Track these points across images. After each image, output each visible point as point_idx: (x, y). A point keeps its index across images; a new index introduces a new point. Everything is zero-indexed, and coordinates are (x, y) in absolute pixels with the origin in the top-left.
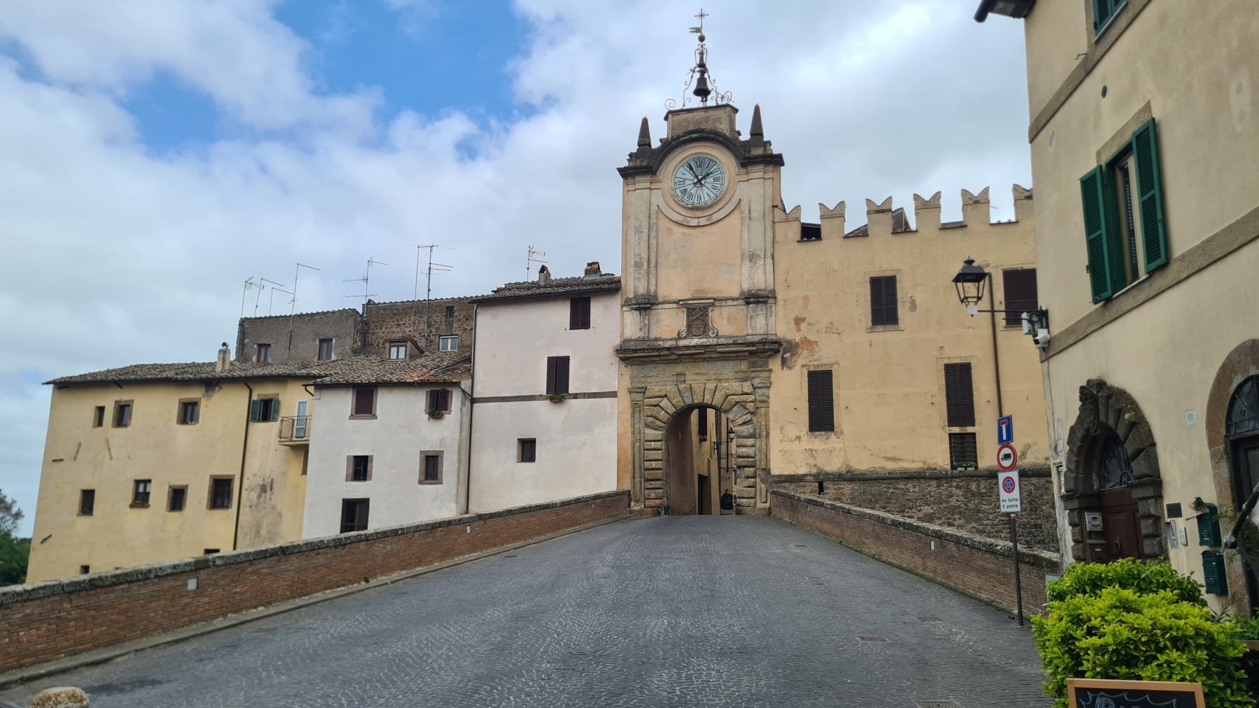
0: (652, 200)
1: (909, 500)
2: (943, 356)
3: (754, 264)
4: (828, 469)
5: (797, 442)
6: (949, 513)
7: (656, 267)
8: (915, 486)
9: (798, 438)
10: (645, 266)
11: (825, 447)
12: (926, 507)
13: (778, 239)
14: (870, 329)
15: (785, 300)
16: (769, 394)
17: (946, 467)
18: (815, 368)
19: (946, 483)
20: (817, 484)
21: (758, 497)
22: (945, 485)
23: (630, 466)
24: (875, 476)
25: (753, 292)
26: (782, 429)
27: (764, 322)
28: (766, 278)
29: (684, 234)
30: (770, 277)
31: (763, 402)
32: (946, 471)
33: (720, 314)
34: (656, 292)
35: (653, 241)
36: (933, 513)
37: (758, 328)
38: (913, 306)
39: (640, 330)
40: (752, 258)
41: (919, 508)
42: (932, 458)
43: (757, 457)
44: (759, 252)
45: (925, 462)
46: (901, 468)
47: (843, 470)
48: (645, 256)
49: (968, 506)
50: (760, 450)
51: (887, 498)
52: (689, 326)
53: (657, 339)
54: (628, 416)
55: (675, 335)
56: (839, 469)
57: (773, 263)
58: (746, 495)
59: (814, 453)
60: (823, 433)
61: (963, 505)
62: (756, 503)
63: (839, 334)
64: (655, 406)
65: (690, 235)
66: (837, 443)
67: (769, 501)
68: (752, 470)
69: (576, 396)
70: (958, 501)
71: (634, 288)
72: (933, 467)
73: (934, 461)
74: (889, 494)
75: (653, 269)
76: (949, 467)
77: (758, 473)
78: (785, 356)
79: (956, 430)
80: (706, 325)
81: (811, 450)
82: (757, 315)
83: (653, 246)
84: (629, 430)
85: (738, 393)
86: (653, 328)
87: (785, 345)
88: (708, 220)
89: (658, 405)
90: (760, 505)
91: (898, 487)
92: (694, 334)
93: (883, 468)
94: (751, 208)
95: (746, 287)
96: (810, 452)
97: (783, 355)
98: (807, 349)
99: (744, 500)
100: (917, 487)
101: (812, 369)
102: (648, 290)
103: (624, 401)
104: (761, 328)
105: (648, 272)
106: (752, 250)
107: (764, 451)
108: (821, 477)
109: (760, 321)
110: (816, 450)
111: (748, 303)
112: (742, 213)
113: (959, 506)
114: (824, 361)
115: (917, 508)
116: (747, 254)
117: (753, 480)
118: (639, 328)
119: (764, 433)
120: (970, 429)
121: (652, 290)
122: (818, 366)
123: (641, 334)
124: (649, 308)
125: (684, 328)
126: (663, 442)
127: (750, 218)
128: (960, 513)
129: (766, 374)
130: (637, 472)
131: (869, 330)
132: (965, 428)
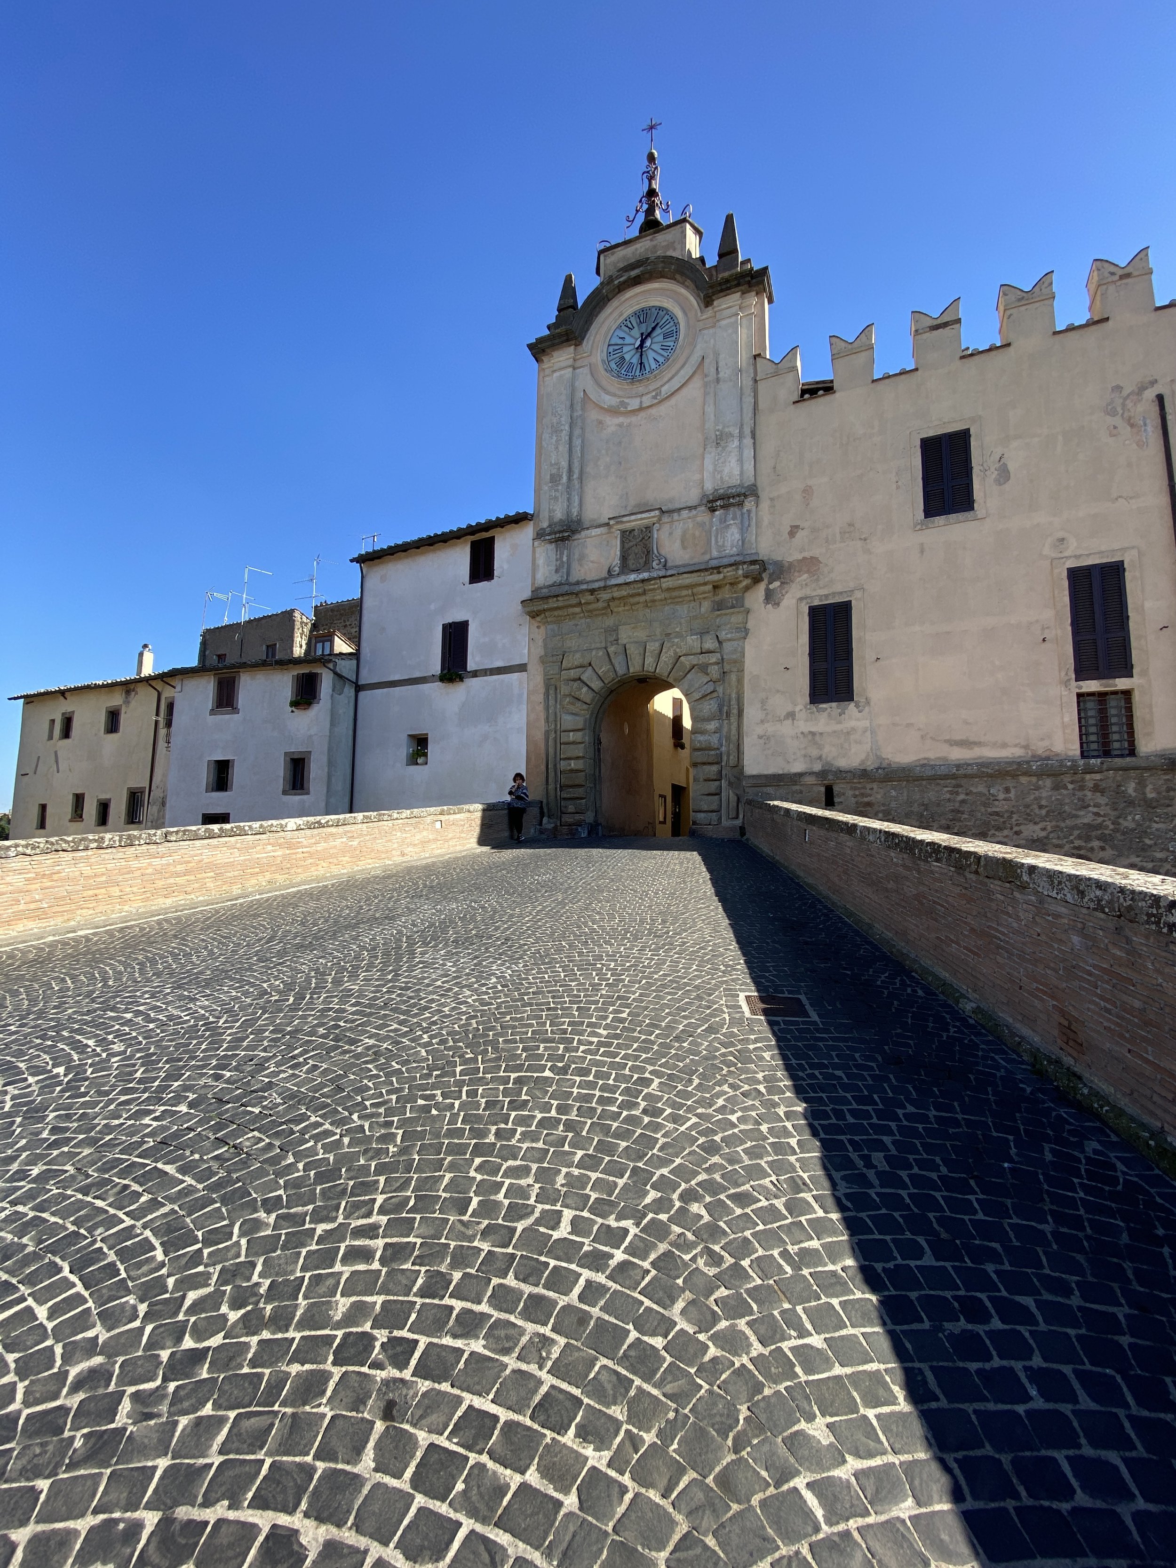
0: (577, 384)
1: (997, 814)
2: (1066, 554)
3: (724, 448)
4: (843, 763)
5: (789, 721)
6: (1079, 837)
7: (581, 478)
8: (1007, 790)
9: (791, 715)
10: (565, 479)
11: (838, 727)
12: (1031, 827)
13: (761, 406)
14: (922, 524)
15: (772, 499)
16: (743, 648)
17: (1071, 753)
18: (821, 600)
19: (1072, 782)
20: (823, 789)
21: (723, 811)
22: (1070, 786)
23: (543, 767)
24: (929, 773)
25: (722, 491)
26: (763, 702)
27: (737, 536)
28: (742, 467)
29: (620, 425)
30: (749, 467)
31: (735, 662)
32: (1076, 761)
33: (671, 534)
34: (580, 514)
35: (577, 442)
36: (1047, 837)
37: (728, 544)
38: (1004, 474)
39: (557, 571)
40: (720, 440)
41: (1016, 829)
42: (1042, 739)
43: (723, 749)
44: (731, 429)
45: (1026, 747)
46: (980, 758)
47: (870, 765)
48: (564, 464)
49: (1119, 824)
50: (728, 739)
51: (953, 811)
52: (624, 558)
53: (578, 583)
54: (540, 697)
55: (605, 574)
56: (863, 762)
57: (754, 443)
58: (705, 808)
59: (817, 738)
60: (834, 704)
61: (1108, 823)
62: (720, 819)
63: (865, 540)
64: (574, 680)
65: (629, 425)
66: (858, 720)
67: (741, 816)
68: (715, 768)
69: (475, 674)
70: (1097, 814)
71: (550, 512)
72: (1044, 756)
73: (1046, 743)
74: (957, 805)
75: (576, 483)
76: (1078, 752)
77: (724, 773)
78: (771, 587)
79: (1092, 686)
80: (648, 552)
81: (813, 734)
82: (728, 526)
83: (577, 450)
84: (542, 716)
85: (694, 651)
86: (575, 565)
87: (771, 568)
88: (655, 397)
89: (580, 679)
90: (725, 822)
91: (975, 791)
92: (633, 567)
93: (945, 759)
94: (720, 364)
95: (709, 487)
96: (810, 737)
97: (767, 585)
98: (808, 572)
99: (702, 815)
100: (1013, 791)
101: (816, 603)
102: (569, 513)
103: (536, 677)
104: (732, 547)
105: (568, 487)
106: (720, 428)
107: (734, 738)
108: (831, 777)
109: (732, 534)
110: (821, 734)
111: (713, 510)
112: (706, 376)
113: (1101, 824)
114: (838, 588)
115: (1011, 829)
116: (714, 437)
117: (717, 783)
118: (554, 568)
119: (735, 711)
120: (1122, 684)
121: (575, 512)
122: (826, 596)
123: (556, 578)
124: (567, 538)
125: (617, 561)
126: (587, 731)
127: (718, 380)
128: (1101, 838)
129: (740, 618)
130: (552, 774)
131: (919, 527)
132: (1111, 681)
